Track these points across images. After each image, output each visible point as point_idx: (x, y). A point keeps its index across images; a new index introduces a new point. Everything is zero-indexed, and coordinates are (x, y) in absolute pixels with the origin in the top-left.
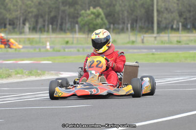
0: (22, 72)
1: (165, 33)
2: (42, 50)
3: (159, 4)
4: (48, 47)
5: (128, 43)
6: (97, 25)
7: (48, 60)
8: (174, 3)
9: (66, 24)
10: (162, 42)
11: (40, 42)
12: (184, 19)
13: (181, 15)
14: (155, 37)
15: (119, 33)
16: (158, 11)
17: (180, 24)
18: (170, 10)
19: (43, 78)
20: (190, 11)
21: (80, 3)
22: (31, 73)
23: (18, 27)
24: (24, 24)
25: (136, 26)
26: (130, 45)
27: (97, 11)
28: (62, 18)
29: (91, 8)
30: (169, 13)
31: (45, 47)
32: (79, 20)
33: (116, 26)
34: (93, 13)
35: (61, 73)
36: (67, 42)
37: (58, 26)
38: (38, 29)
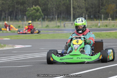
2: (4, 32)
3: (74, 3)
5: (56, 27)
6: (37, 16)
7: (8, 38)
8: (83, 3)
9: (18, 16)
11: (3, 27)
12: (89, 12)
13: (87, 10)
14: (72, 23)
15: (50, 21)
16: (73, 7)
17: (87, 15)
18: (81, 7)
19: (5, 49)
20: (92, 8)
21: (27, 3)
25: (61, 17)
27: (37, 8)
28: (16, 12)
29: (34, 6)
30: (80, 9)
32: (27, 13)
33: (49, 17)
34: (34, 9)
35: (15, 45)
36: (19, 27)
37: (14, 17)
38: (2, 19)
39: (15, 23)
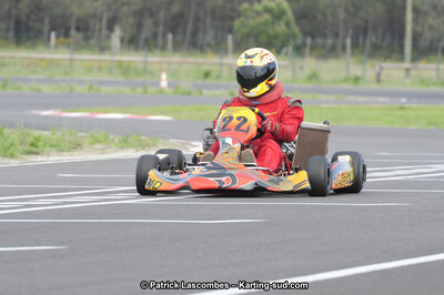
0: (106, 138)
1: (430, 61)
2: (151, 90)
4: (164, 84)
5: (346, 80)
6: (276, 37)
7: (164, 113)
9: (205, 32)
10: (423, 82)
11: (145, 71)
14: (408, 70)
15: (324, 57)
16: (416, 11)
22: (125, 141)
23: (96, 35)
24: (110, 29)
25: (364, 44)
26: (348, 86)
27: (278, 5)
28: (197, 19)
30: (439, 15)
31: (157, 84)
32: (237, 23)
33: (319, 41)
34: (267, 10)
35: (195, 143)
36: (207, 75)
37: (188, 37)
38: (141, 42)
39: (191, 59)
